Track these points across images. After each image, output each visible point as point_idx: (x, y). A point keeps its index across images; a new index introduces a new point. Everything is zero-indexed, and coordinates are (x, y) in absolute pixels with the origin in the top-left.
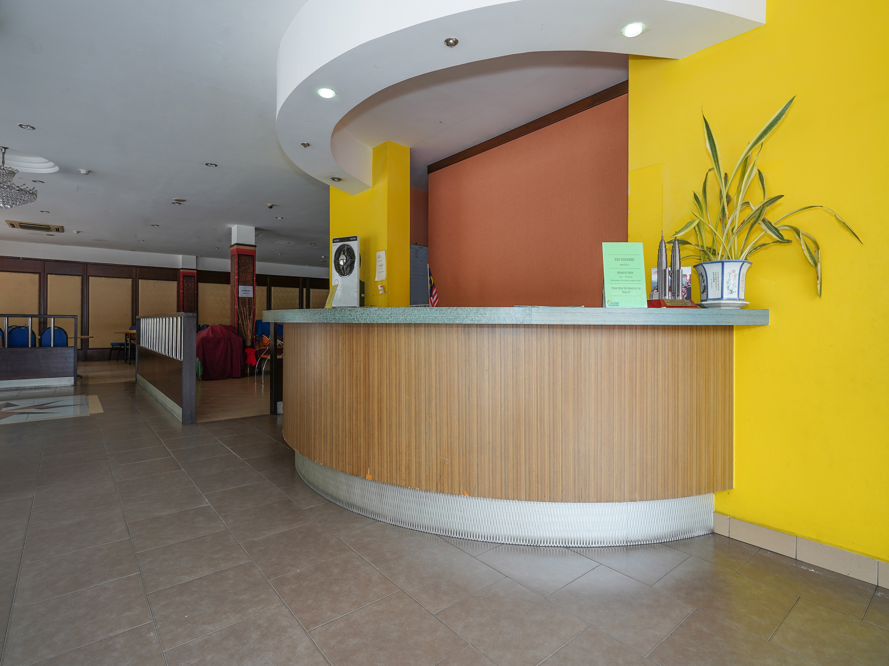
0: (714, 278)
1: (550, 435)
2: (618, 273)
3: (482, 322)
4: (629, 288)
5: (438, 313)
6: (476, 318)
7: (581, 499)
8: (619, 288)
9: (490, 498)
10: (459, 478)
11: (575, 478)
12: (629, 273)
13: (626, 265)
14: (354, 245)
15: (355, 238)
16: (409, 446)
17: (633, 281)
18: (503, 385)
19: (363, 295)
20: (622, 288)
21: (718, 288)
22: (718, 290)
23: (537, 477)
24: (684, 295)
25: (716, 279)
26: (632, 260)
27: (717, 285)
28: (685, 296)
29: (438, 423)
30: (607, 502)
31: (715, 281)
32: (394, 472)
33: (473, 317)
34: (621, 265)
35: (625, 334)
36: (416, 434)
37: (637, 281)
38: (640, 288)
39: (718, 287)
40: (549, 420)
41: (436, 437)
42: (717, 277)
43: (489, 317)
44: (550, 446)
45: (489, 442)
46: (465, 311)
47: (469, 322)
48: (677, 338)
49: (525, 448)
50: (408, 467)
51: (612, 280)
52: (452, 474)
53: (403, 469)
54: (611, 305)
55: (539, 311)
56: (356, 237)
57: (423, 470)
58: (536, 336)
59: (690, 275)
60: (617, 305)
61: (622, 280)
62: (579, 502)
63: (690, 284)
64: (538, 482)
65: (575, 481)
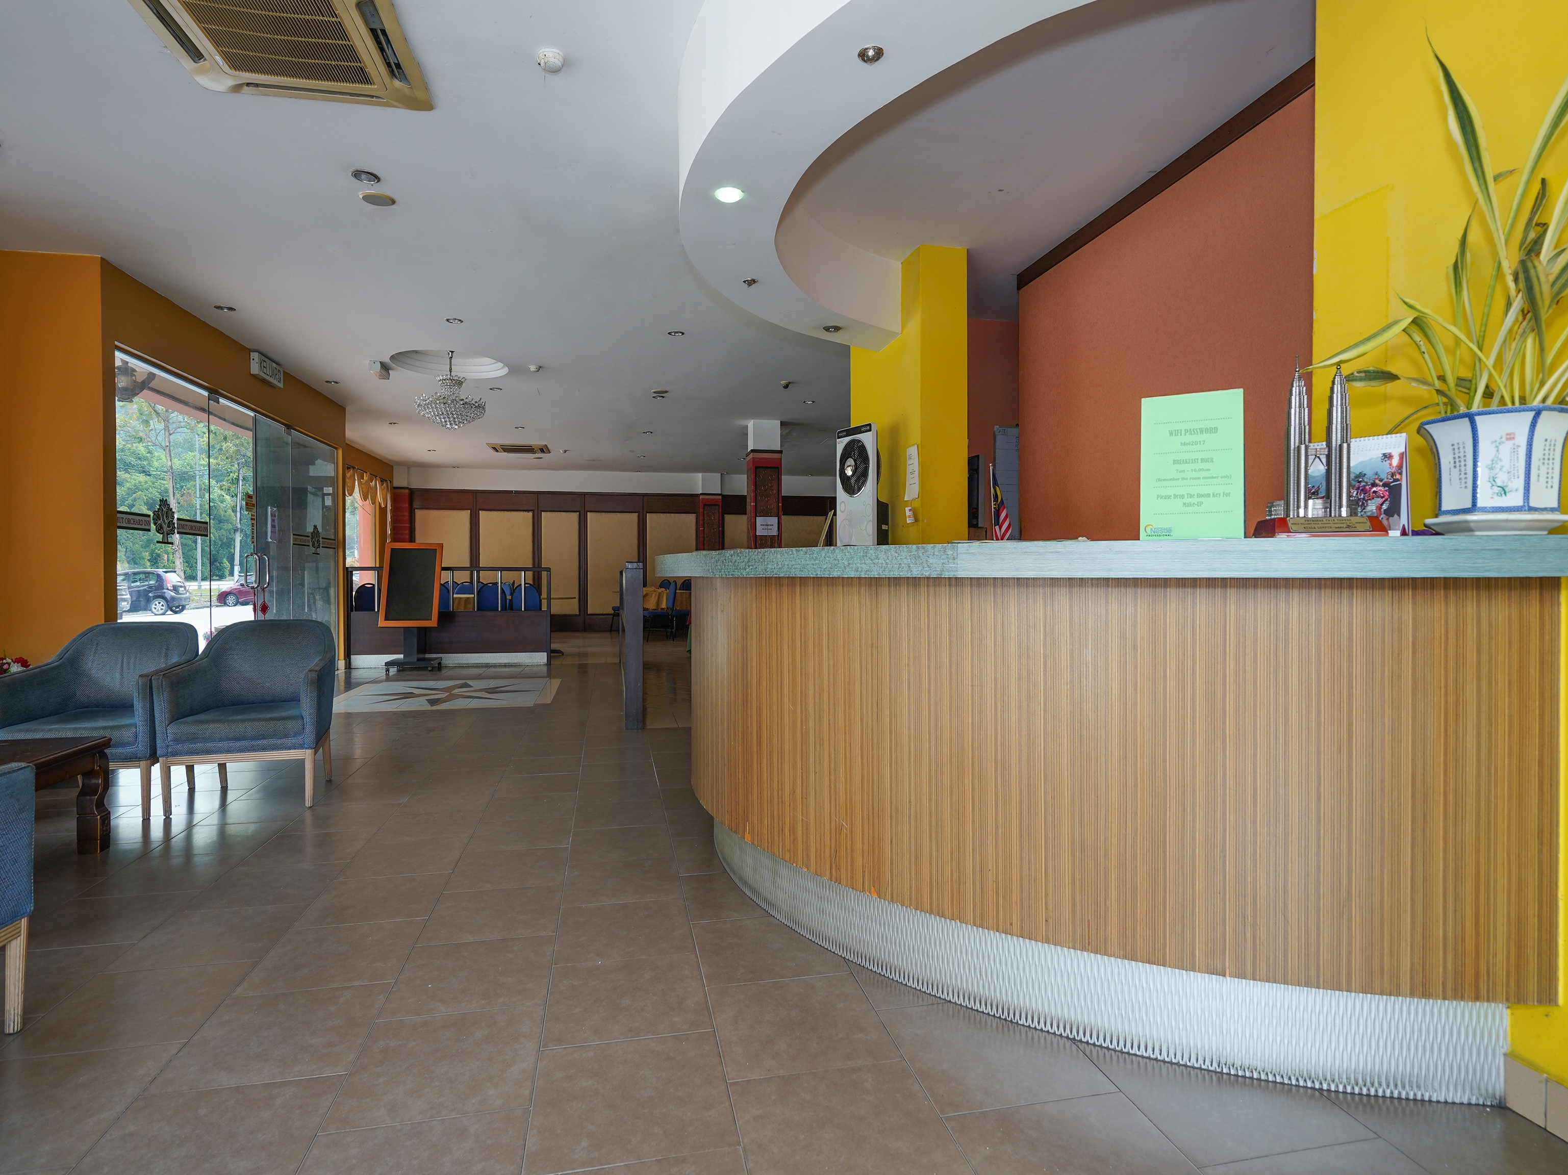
0: (1454, 458)
1: (1021, 802)
2: (1176, 462)
3: (873, 573)
4: (1199, 496)
5: (807, 559)
6: (864, 566)
7: (1089, 945)
8: (1176, 496)
9: (912, 907)
10: (863, 861)
11: (1074, 899)
12: (1203, 461)
13: (1196, 443)
14: (867, 439)
15: (867, 428)
16: (793, 792)
17: (1212, 477)
18: (932, 695)
19: (884, 527)
20: (1182, 497)
21: (1466, 483)
22: (1466, 487)
23: (997, 882)
24: (1382, 504)
25: (1460, 461)
26: (1213, 430)
27: (1463, 476)
28: (1385, 507)
29: (833, 756)
30: (1150, 962)
31: (1457, 464)
32: (776, 834)
33: (859, 565)
34: (1183, 444)
35: (1194, 598)
36: (802, 773)
37: (1222, 477)
38: (1228, 495)
39: (1464, 481)
40: (1019, 771)
41: (830, 782)
42: (1462, 455)
43: (884, 565)
44: (1021, 823)
45: (910, 802)
46: (847, 554)
47: (852, 574)
48: (1345, 608)
49: (973, 822)
50: (793, 830)
51: (1159, 480)
52: (852, 851)
53: (787, 833)
54: (1153, 534)
55: (971, 551)
56: (870, 425)
57: (812, 837)
58: (994, 602)
59: (1401, 456)
60: (1168, 534)
61: (1183, 479)
62: (1083, 949)
63: (1398, 477)
64: (997, 893)
65: (1074, 905)
